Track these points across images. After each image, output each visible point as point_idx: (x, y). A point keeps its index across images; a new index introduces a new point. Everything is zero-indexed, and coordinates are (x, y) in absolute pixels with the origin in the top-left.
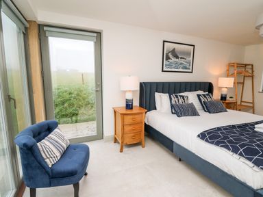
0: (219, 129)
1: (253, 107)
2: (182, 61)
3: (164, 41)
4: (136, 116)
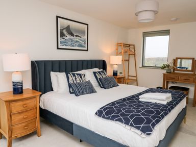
0: (113, 103)
1: (137, 80)
2: (77, 39)
3: (57, 17)
4: (28, 102)
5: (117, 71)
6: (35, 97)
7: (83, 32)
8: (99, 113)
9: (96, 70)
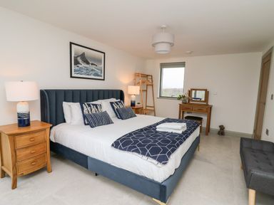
0: (130, 134)
1: (154, 110)
2: (93, 67)
3: (71, 43)
4: (36, 135)
5: (134, 102)
6: (45, 130)
7: (99, 61)
8: (116, 145)
9: (114, 100)
